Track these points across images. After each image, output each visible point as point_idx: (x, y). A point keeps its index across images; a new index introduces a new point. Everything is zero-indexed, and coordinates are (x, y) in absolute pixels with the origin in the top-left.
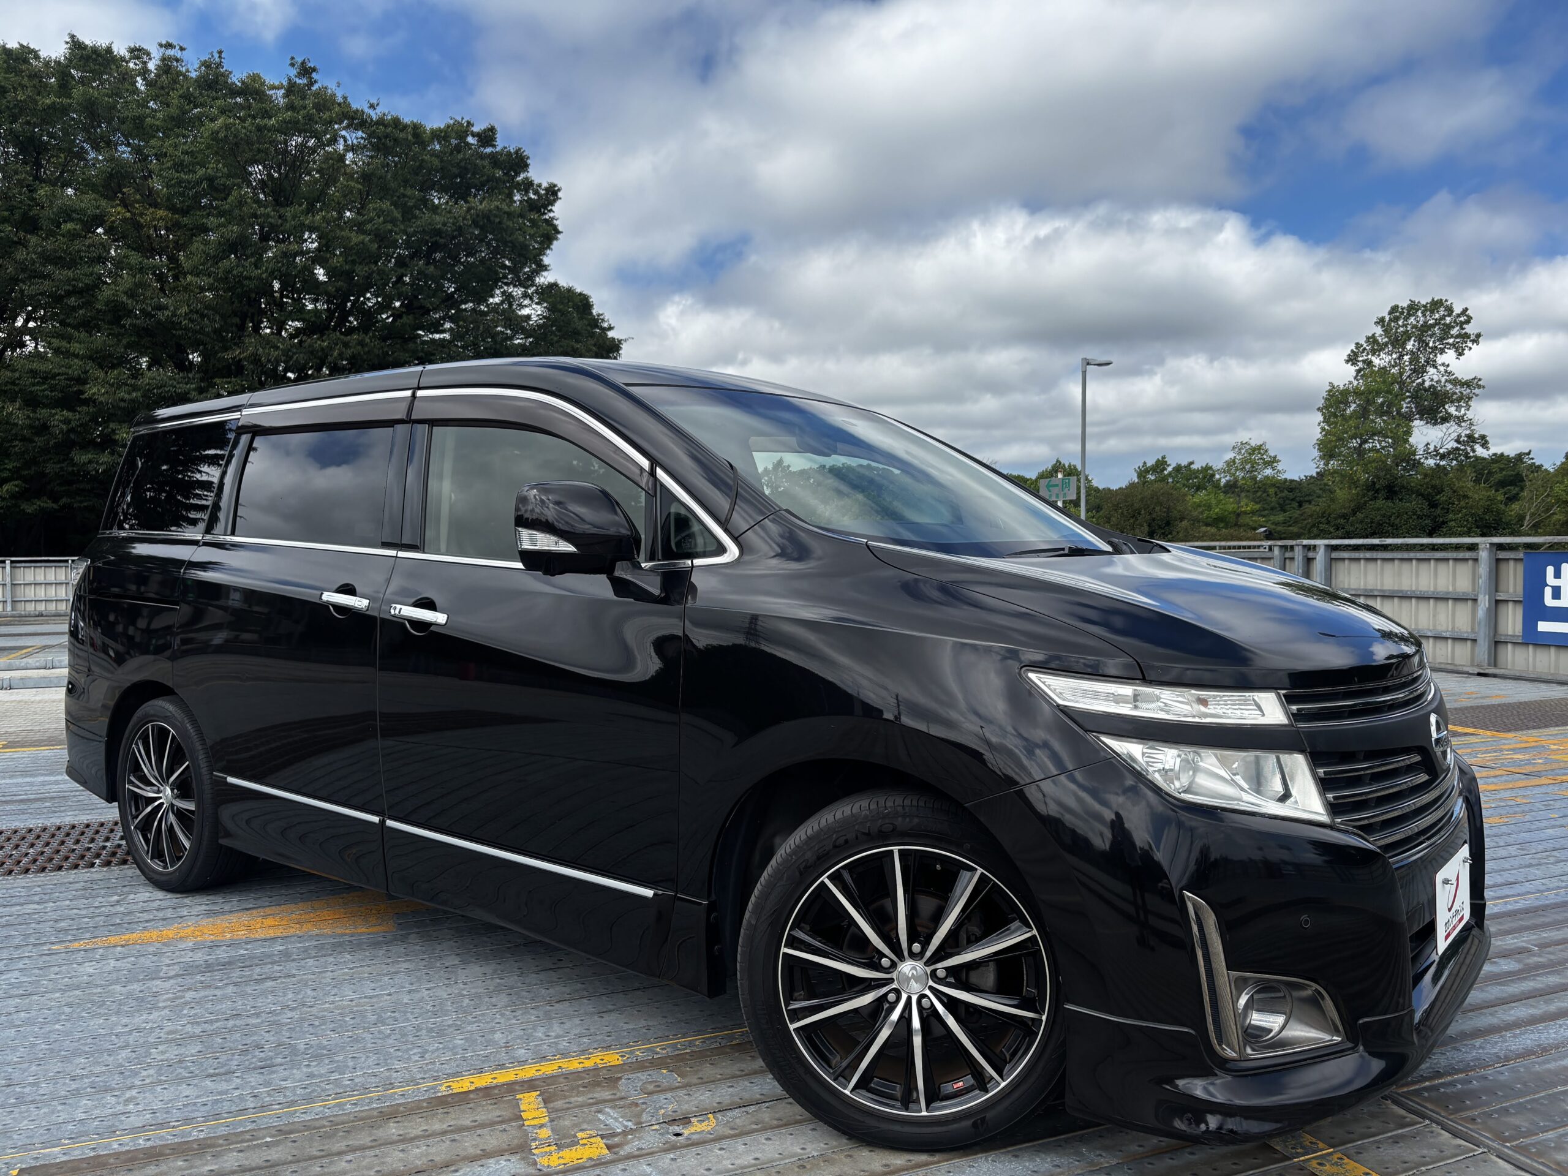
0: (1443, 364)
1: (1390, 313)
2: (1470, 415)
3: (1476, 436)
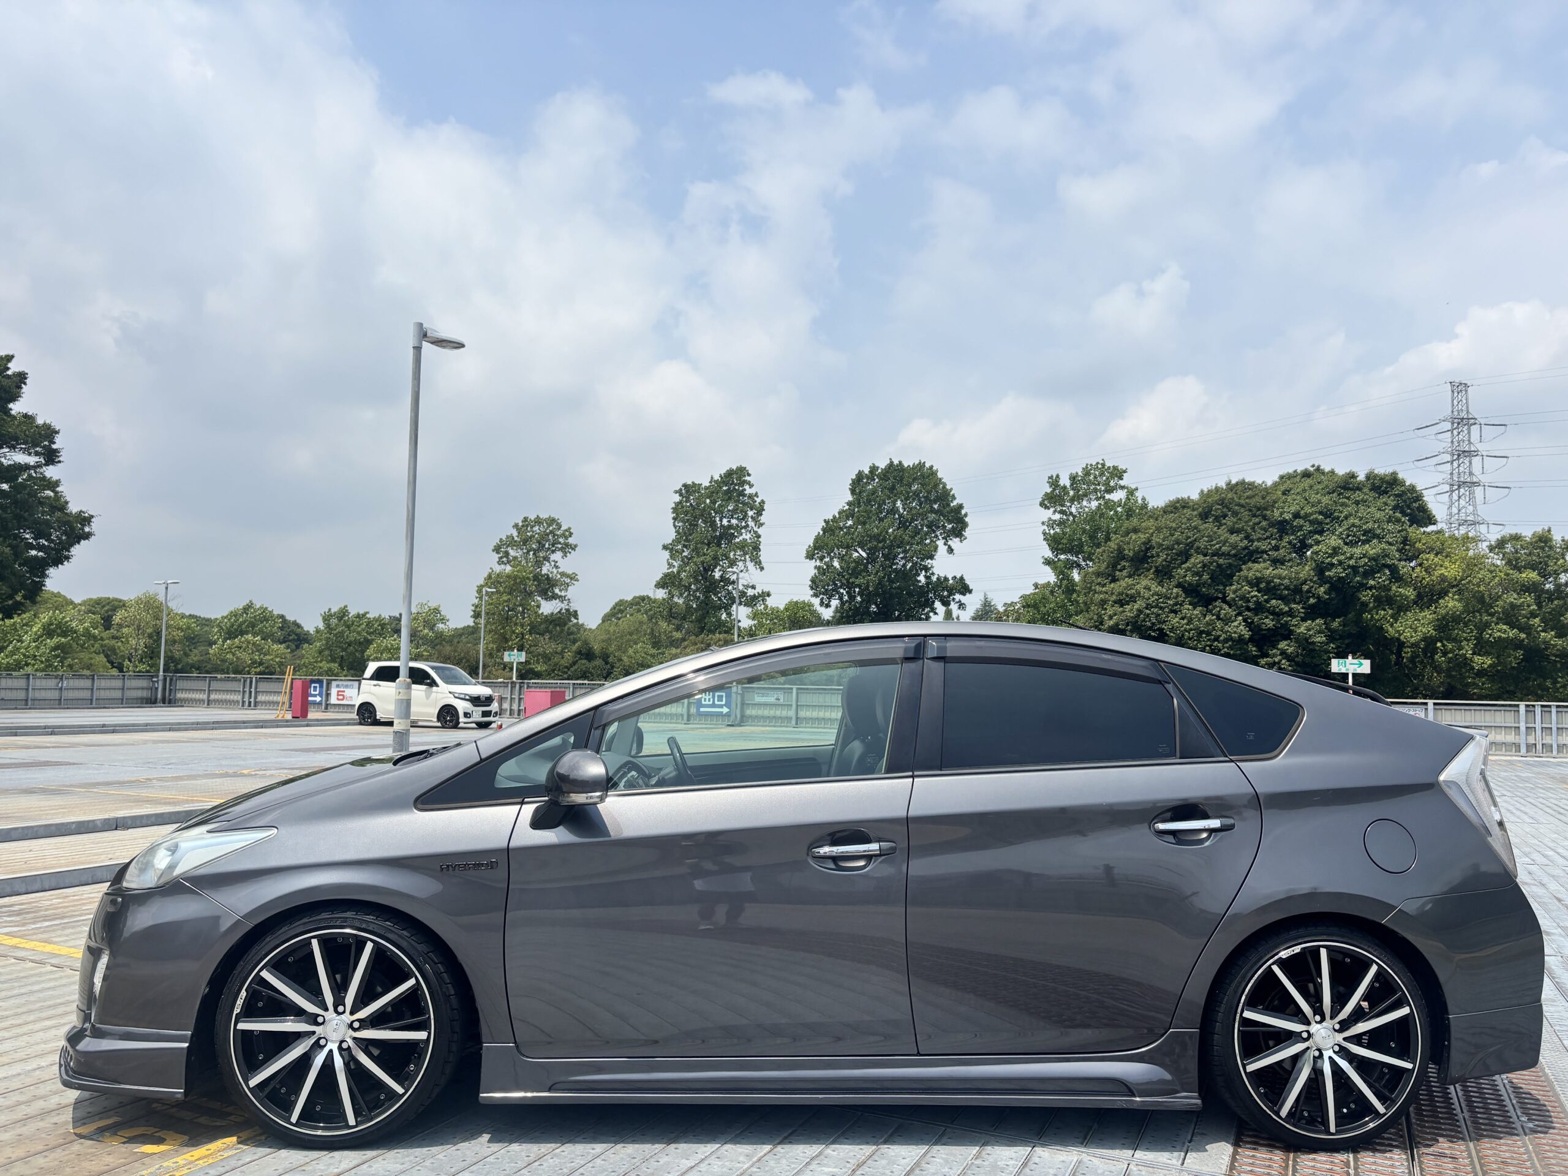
0: (554, 561)
1: (523, 521)
2: (568, 595)
3: (571, 611)
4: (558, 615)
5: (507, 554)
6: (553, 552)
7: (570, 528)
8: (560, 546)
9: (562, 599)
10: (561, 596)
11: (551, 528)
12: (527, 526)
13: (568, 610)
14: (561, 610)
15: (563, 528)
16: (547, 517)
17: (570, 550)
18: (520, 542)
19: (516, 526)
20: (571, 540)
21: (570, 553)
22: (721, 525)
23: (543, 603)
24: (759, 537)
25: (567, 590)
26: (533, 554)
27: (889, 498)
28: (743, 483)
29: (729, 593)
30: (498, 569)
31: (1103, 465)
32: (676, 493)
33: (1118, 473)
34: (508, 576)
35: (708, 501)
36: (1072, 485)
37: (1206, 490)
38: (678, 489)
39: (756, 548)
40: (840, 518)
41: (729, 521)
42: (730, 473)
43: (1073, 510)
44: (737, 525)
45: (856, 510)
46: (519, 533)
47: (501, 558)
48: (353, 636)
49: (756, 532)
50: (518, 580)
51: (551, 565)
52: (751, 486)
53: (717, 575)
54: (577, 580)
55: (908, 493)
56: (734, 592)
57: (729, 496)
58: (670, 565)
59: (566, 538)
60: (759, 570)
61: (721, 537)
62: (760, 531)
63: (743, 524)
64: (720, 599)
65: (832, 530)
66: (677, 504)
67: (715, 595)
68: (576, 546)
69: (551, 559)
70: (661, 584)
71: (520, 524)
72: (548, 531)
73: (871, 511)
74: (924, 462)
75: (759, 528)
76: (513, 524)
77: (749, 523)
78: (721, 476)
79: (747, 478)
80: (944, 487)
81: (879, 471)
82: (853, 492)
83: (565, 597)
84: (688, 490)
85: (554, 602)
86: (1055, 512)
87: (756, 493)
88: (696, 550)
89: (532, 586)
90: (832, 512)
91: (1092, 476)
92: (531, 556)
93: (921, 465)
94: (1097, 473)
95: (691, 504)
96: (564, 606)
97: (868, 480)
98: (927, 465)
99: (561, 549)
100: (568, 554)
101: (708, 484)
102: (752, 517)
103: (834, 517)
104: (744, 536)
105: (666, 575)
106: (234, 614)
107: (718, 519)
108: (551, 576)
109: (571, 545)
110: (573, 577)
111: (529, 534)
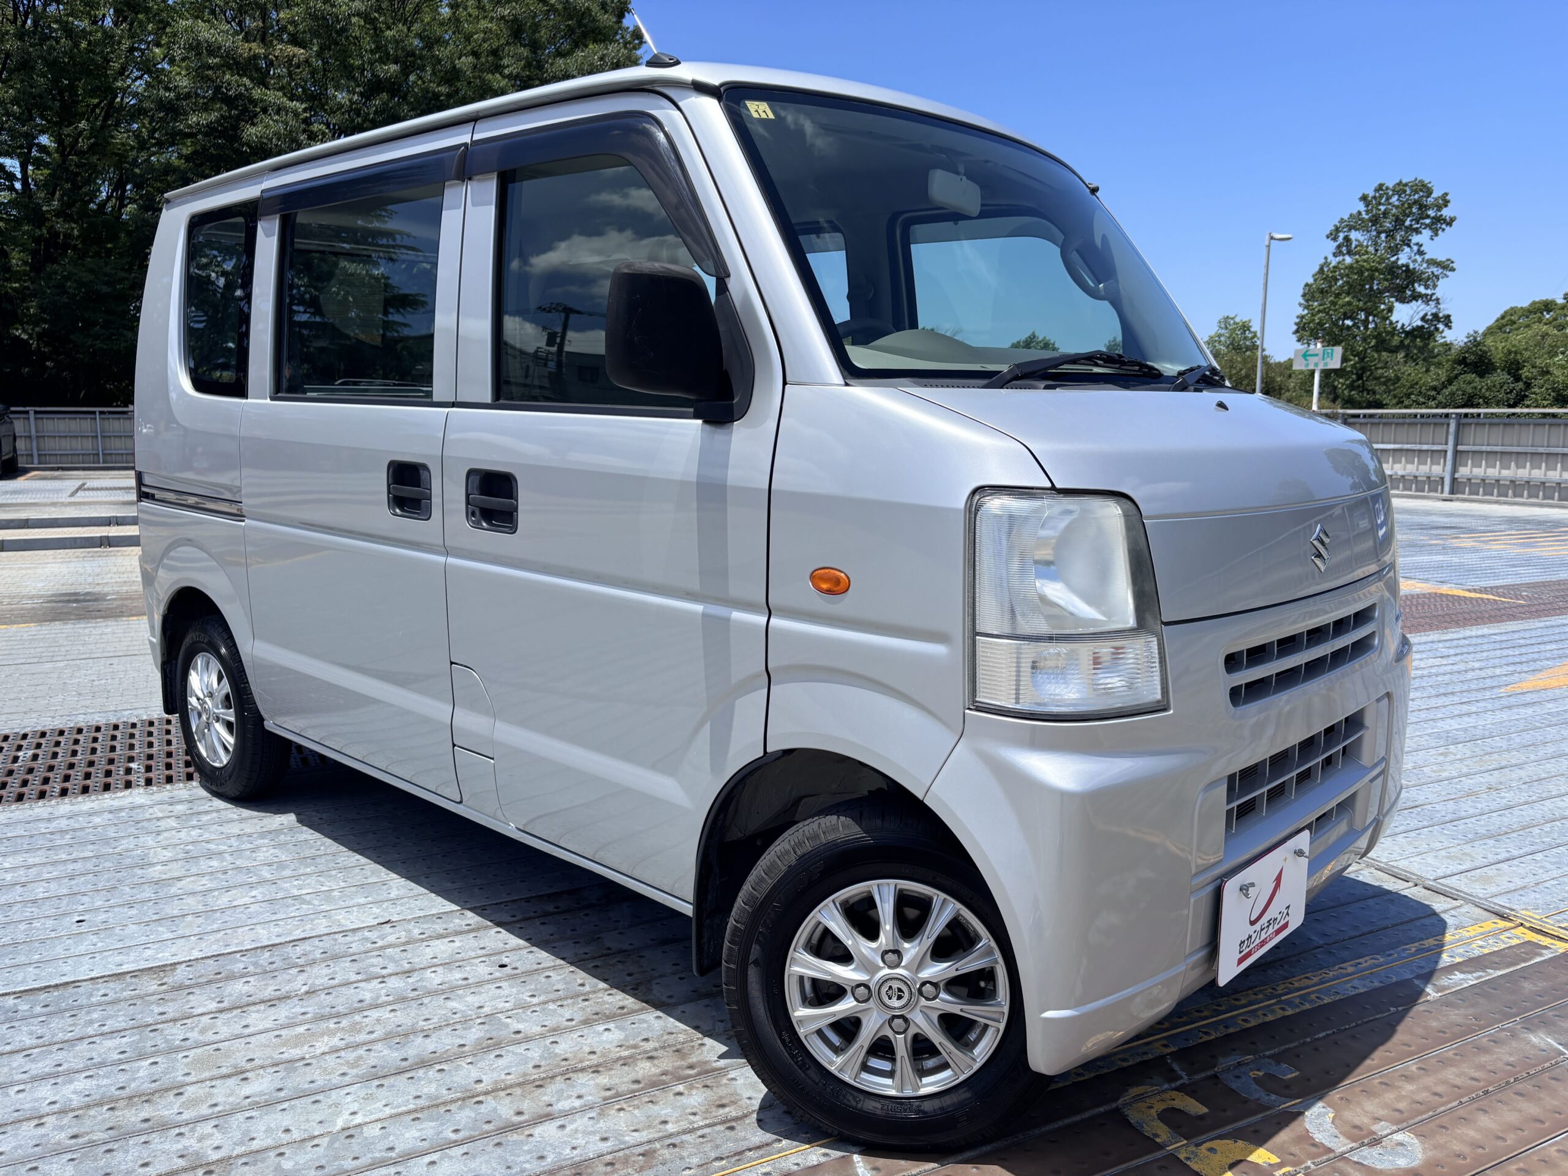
0: (1417, 244)
1: (1376, 190)
2: (1439, 292)
3: (1441, 315)
4: (1420, 323)
5: (1347, 239)
6: (1417, 231)
7: (1446, 194)
8: (1428, 221)
9: (1427, 299)
10: (1426, 296)
11: (1417, 197)
12: (1381, 197)
13: (1435, 316)
14: (1426, 315)
15: (1438, 194)
17: (1444, 226)
18: (1368, 221)
19: (1364, 198)
20: (1446, 212)
21: (1444, 230)
23: (1400, 308)
25: (1435, 286)
26: (1387, 237)
30: (1334, 261)
46: (1368, 208)
47: (1339, 247)
51: (1412, 251)
54: (1453, 270)
59: (1439, 208)
68: (1452, 220)
69: (1414, 242)
71: (1371, 195)
72: (1412, 201)
76: (1360, 195)
83: (1433, 294)
85: (1415, 305)
89: (1381, 282)
92: (1383, 240)
96: (1430, 309)
99: (1431, 226)
100: (1440, 233)
108: (1412, 266)
109: (1445, 220)
110: (1446, 266)
111: (1382, 208)
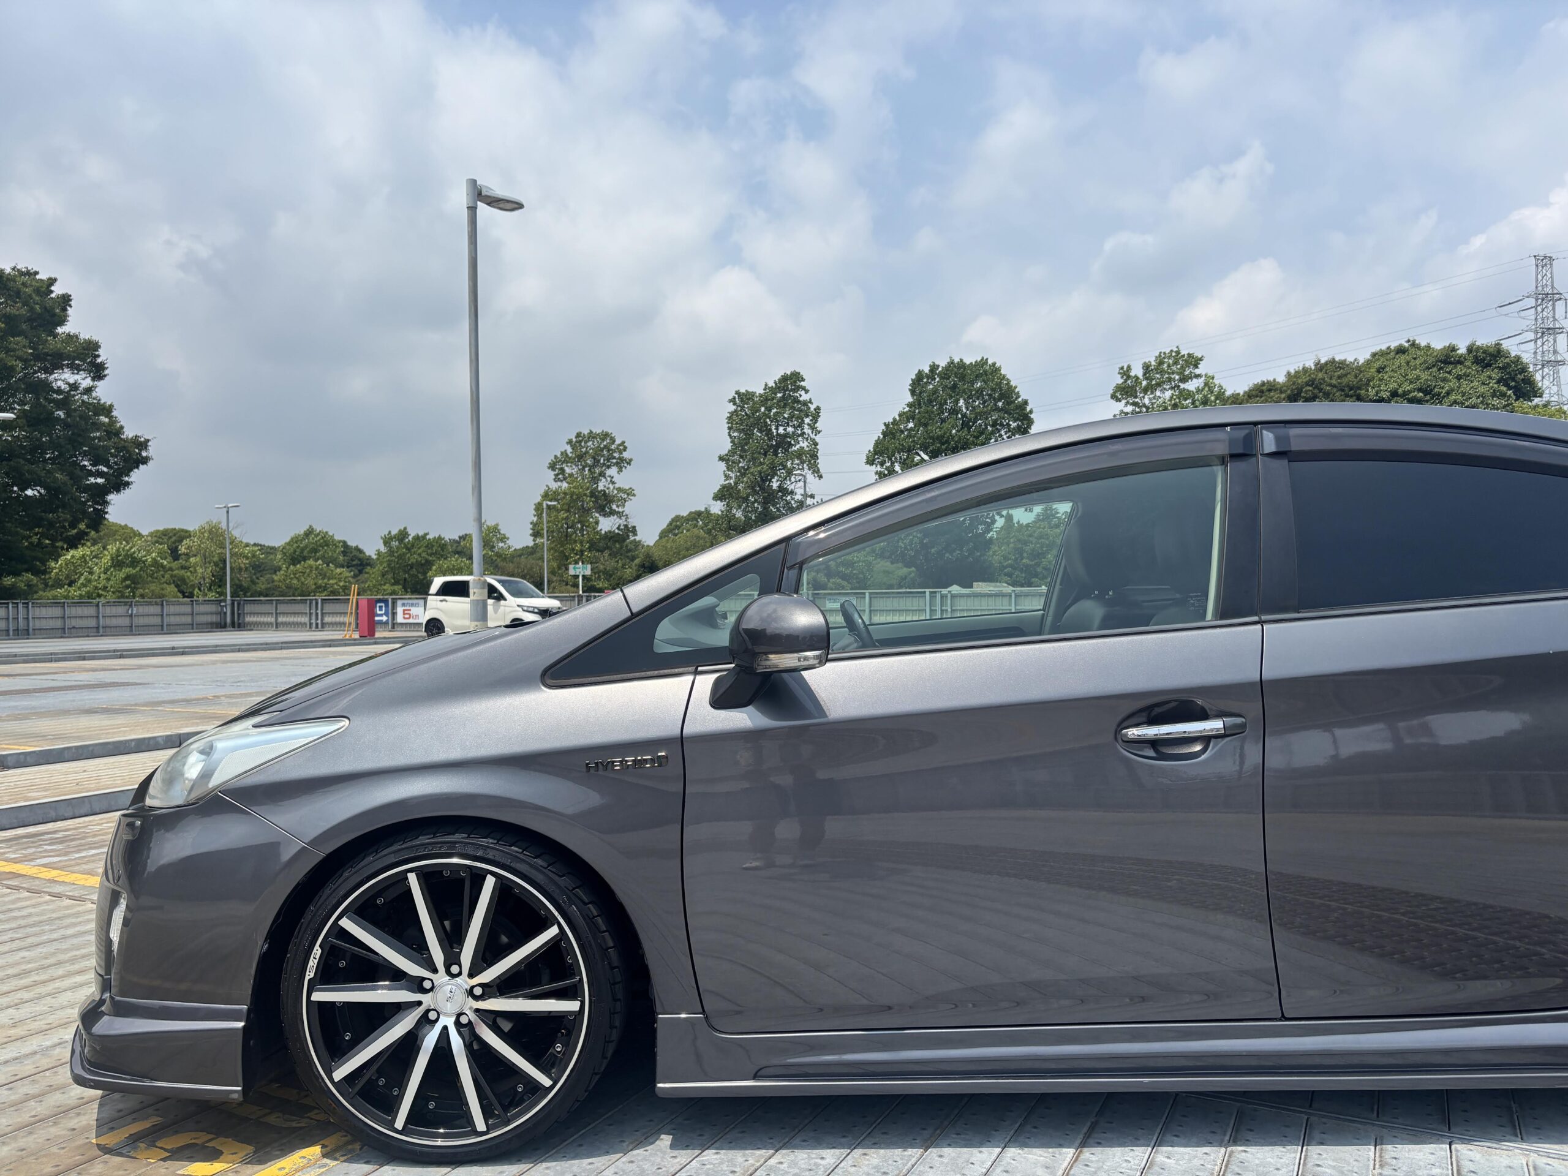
4: (617, 531)
5: (562, 470)
6: (609, 467)
7: (623, 442)
8: (614, 461)
9: (620, 515)
10: (619, 512)
11: (605, 443)
12: (581, 441)
13: (626, 526)
14: (619, 526)
15: (618, 442)
16: (599, 431)
17: (626, 465)
18: (574, 459)
19: (570, 442)
20: (625, 455)
21: (626, 467)
22: (778, 434)
23: (601, 519)
24: (816, 444)
25: (624, 506)
26: (589, 470)
27: (951, 397)
28: (798, 388)
29: (788, 503)
30: (554, 486)
31: (1178, 352)
32: (730, 402)
33: (1194, 361)
34: (565, 493)
35: (763, 409)
36: (1144, 374)
37: (1293, 372)
38: (731, 397)
39: (814, 456)
40: (900, 420)
41: (785, 430)
42: (784, 379)
43: (1146, 401)
44: (793, 433)
45: (917, 411)
46: (573, 449)
47: (557, 475)
48: (414, 559)
49: (813, 440)
50: (575, 497)
51: (607, 481)
52: (807, 392)
53: (775, 485)
54: (634, 495)
55: (971, 391)
56: (793, 502)
57: (784, 403)
58: (727, 477)
59: (621, 453)
60: (817, 478)
61: (777, 446)
62: (818, 439)
63: (799, 432)
64: (778, 510)
65: (893, 434)
66: (732, 414)
67: (773, 506)
68: (631, 460)
69: (607, 475)
70: (719, 496)
71: (574, 440)
72: (602, 446)
73: (933, 412)
74: (987, 359)
75: (816, 435)
76: (567, 440)
77: (805, 430)
78: (775, 382)
79: (802, 384)
80: (1008, 384)
81: (940, 369)
82: (913, 392)
83: (623, 512)
84: (744, 398)
85: (612, 517)
86: (1127, 403)
87: (810, 400)
88: (754, 459)
89: (589, 503)
90: (892, 414)
91: (1165, 365)
92: (587, 472)
93: (984, 362)
94: (1171, 361)
95: (746, 413)
96: (622, 522)
97: (928, 379)
98: (990, 362)
99: (617, 464)
100: (624, 469)
101: (762, 392)
102: (808, 424)
103: (894, 419)
104: (801, 444)
105: (724, 487)
106: (295, 540)
107: (773, 427)
108: (607, 491)
109: (626, 460)
110: (630, 493)
111: (584, 450)
